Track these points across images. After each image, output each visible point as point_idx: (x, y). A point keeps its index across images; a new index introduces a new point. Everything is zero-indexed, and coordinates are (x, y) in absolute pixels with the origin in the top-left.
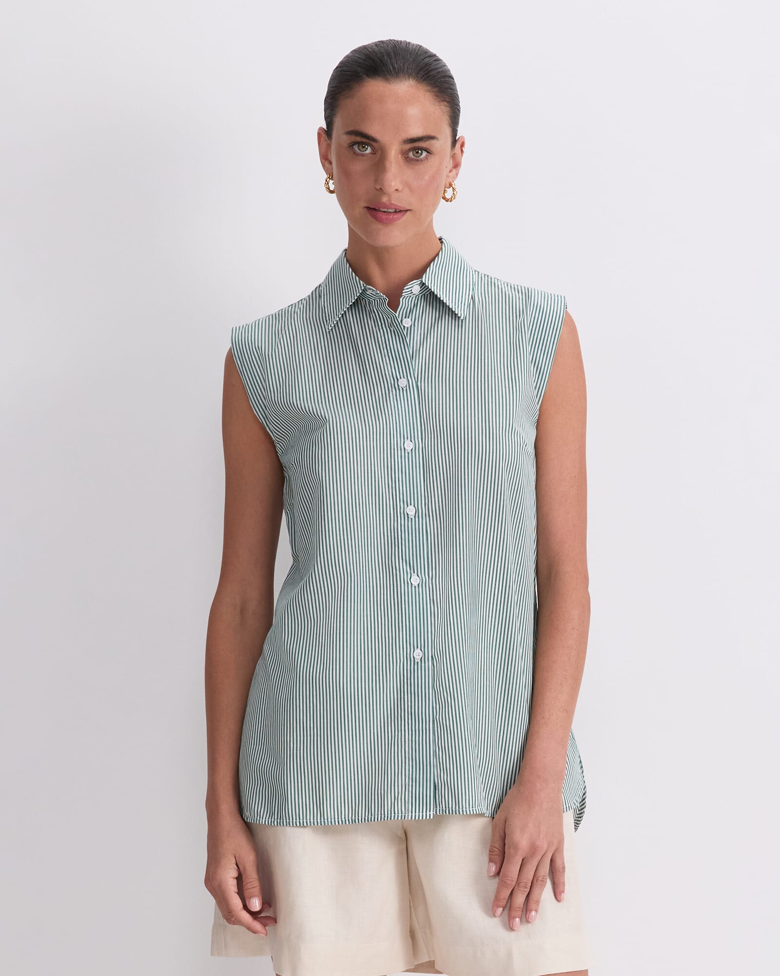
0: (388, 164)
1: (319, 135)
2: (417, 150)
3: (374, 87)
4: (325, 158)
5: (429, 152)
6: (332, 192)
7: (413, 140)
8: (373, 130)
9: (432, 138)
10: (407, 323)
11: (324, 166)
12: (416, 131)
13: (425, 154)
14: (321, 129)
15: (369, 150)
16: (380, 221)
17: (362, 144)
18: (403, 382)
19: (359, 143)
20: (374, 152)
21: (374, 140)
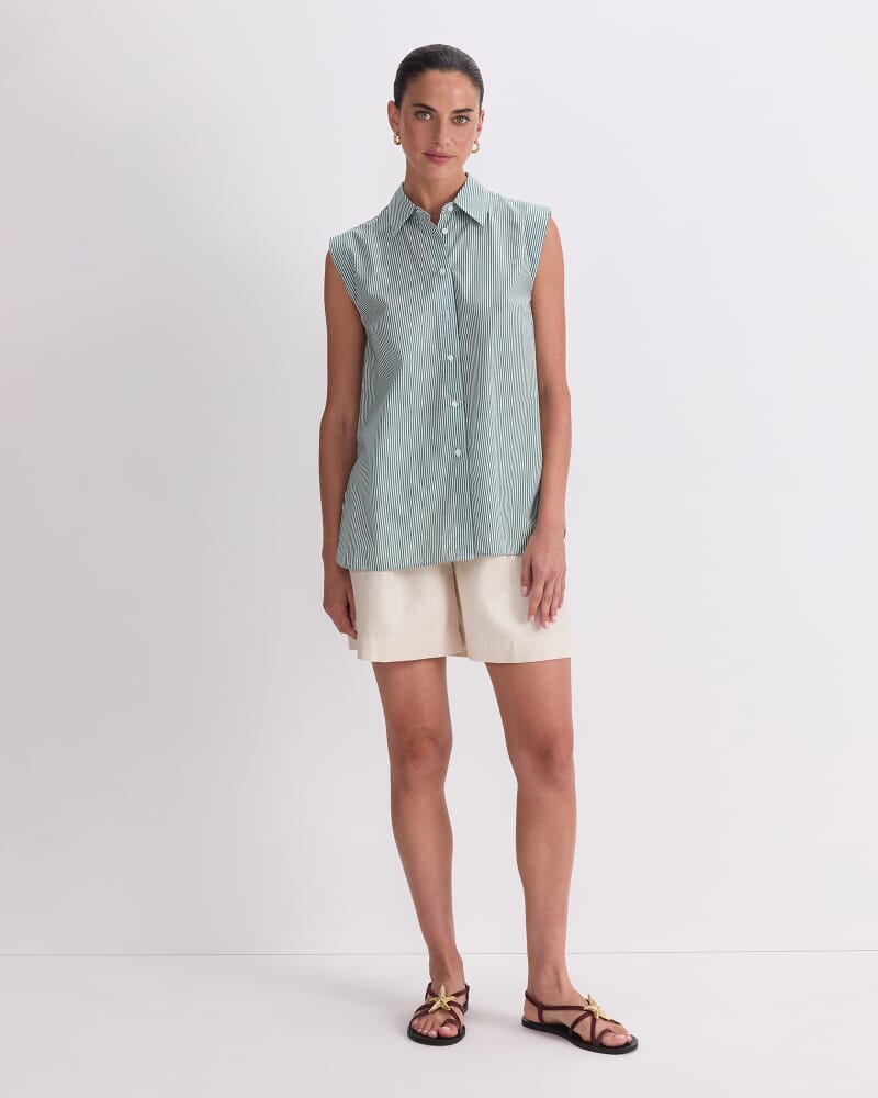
0: (442, 127)
1: (389, 105)
2: (460, 118)
3: (434, 75)
4: (393, 122)
5: (467, 119)
6: (398, 144)
7: (459, 111)
8: (433, 104)
9: (470, 110)
10: (445, 231)
11: (392, 127)
12: (460, 106)
13: (465, 120)
14: (391, 102)
15: (428, 117)
16: (435, 162)
17: (424, 113)
18: (442, 271)
19: (422, 112)
20: (432, 118)
21: (433, 110)
